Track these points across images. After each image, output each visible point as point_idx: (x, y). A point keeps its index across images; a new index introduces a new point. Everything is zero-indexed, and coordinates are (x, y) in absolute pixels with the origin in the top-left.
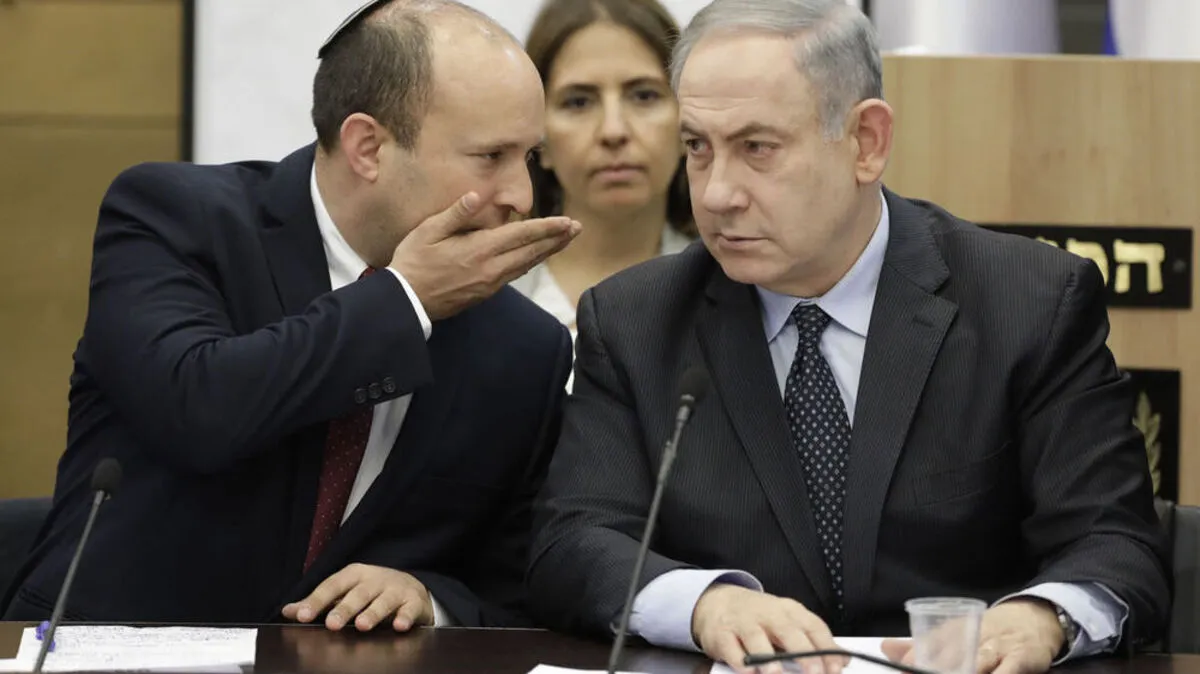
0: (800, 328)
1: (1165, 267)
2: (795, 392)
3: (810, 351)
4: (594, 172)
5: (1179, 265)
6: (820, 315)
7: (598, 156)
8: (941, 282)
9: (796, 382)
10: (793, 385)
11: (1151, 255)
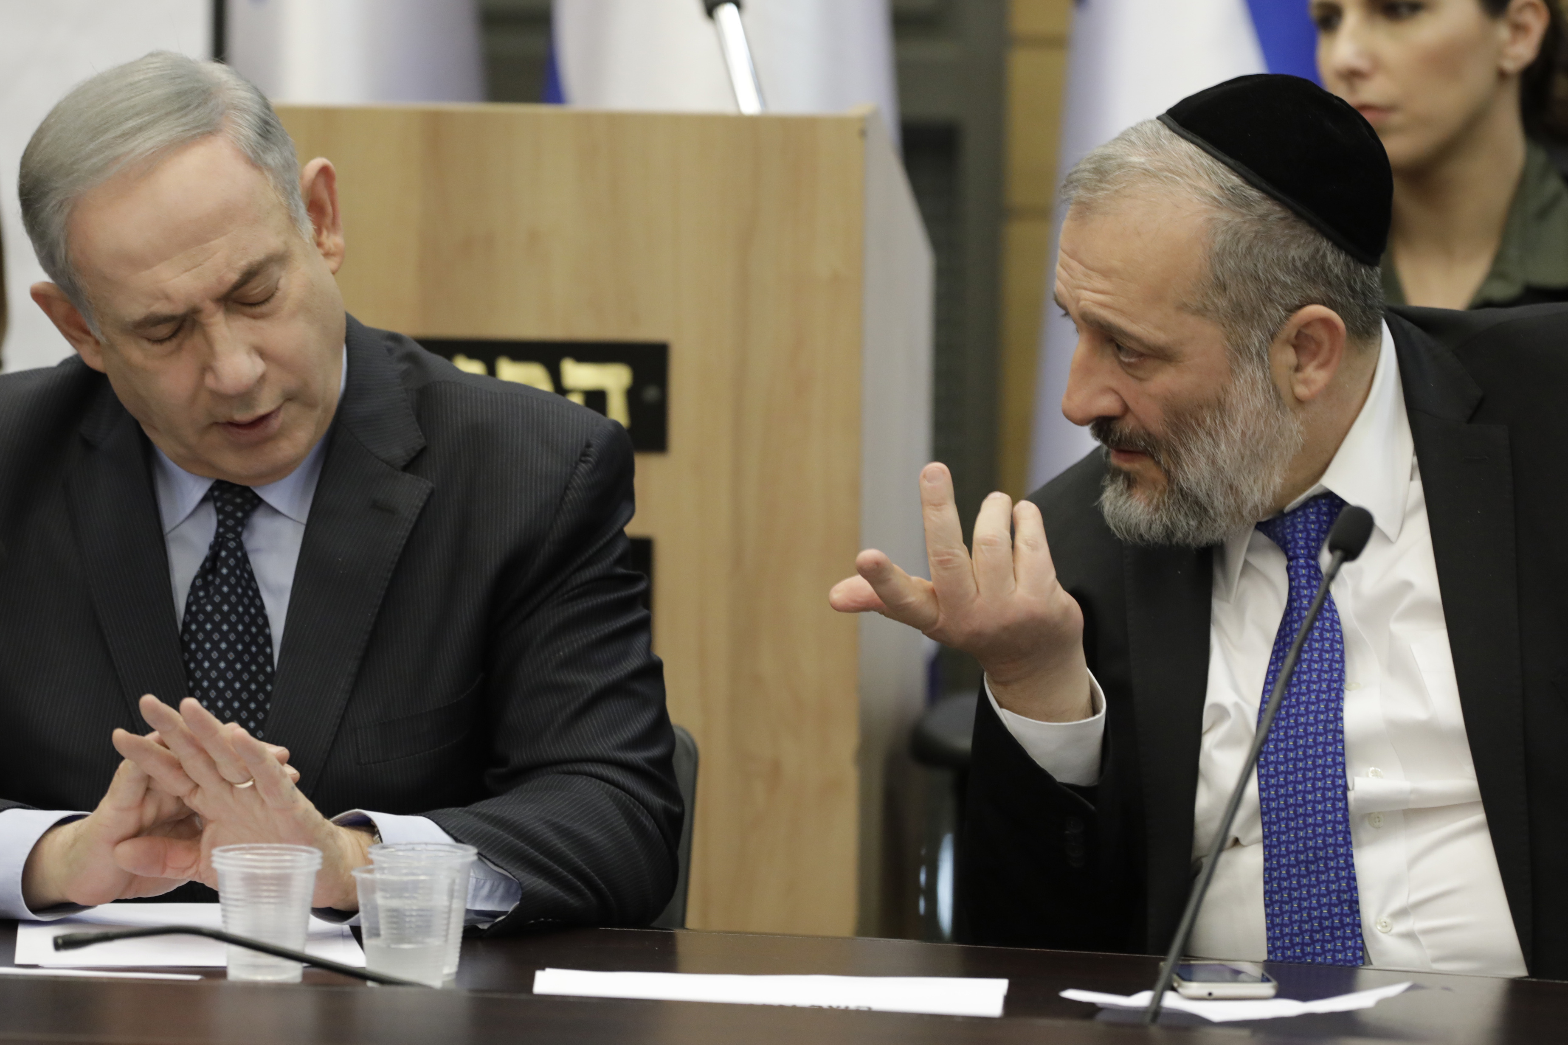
1: (633, 395)
2: (202, 598)
3: (231, 544)
5: (651, 393)
6: (248, 495)
11: (612, 379)
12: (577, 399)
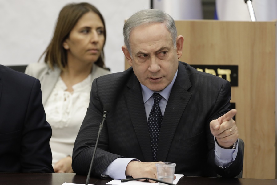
0: (154, 100)
1: (231, 76)
2: (152, 117)
3: (157, 106)
4: (89, 50)
5: (235, 75)
6: (160, 96)
7: (91, 46)
8: (189, 88)
9: (152, 114)
10: (151, 115)
11: (227, 72)
12: (220, 77)
